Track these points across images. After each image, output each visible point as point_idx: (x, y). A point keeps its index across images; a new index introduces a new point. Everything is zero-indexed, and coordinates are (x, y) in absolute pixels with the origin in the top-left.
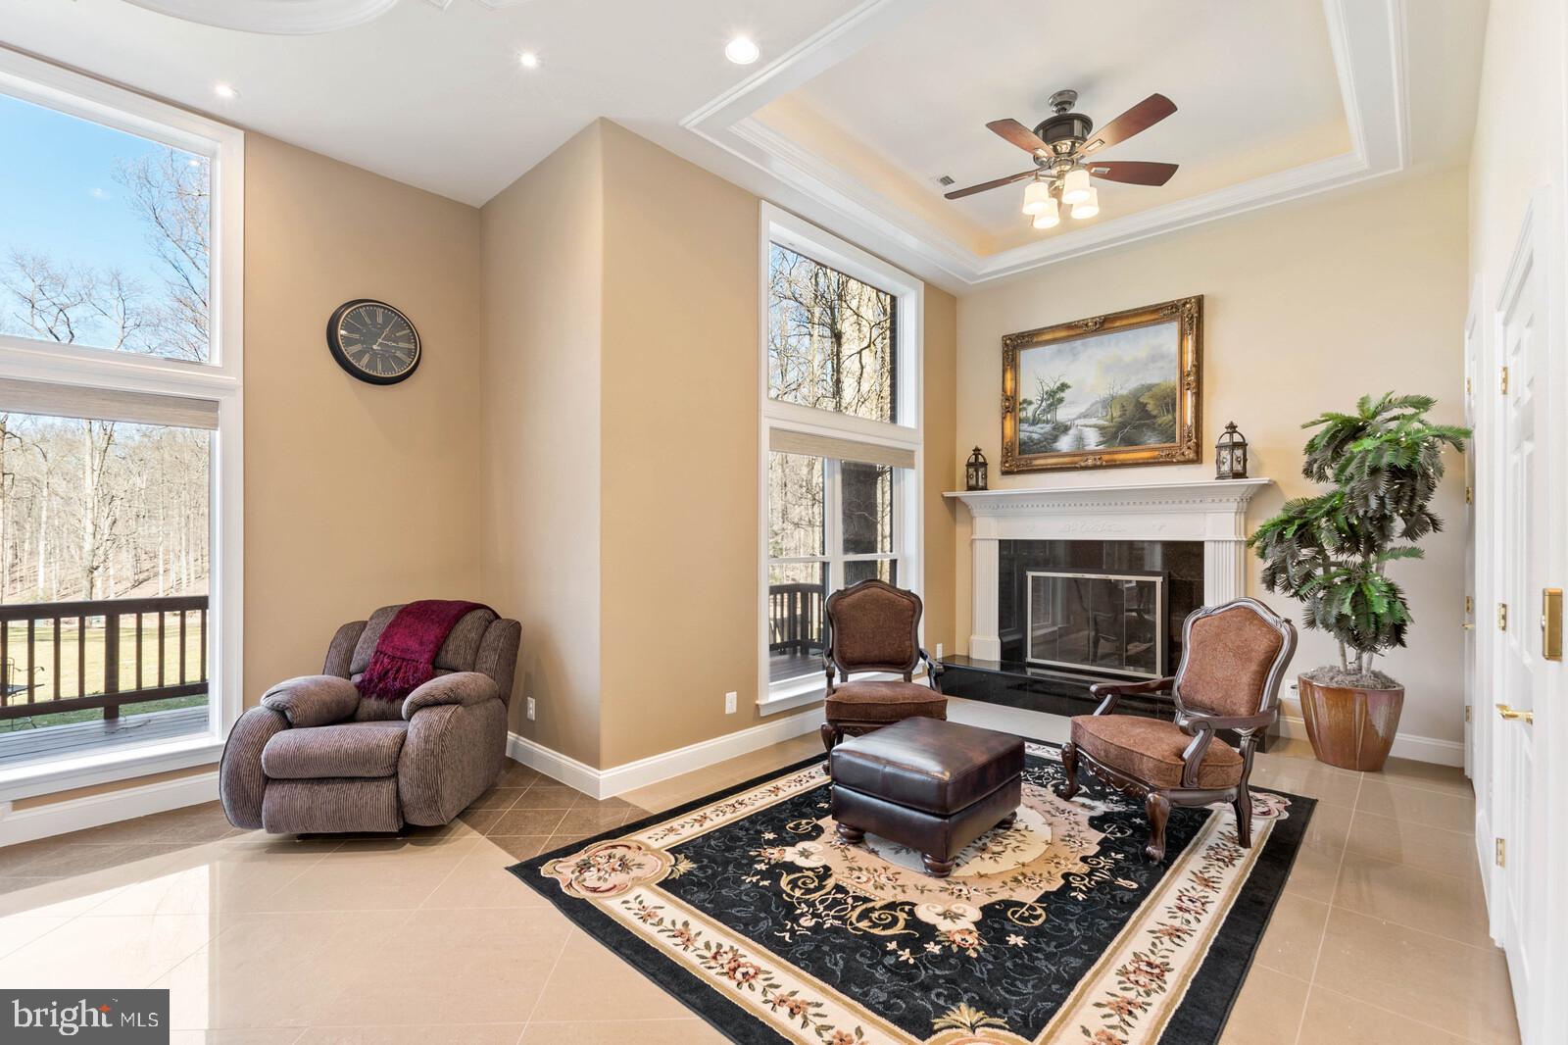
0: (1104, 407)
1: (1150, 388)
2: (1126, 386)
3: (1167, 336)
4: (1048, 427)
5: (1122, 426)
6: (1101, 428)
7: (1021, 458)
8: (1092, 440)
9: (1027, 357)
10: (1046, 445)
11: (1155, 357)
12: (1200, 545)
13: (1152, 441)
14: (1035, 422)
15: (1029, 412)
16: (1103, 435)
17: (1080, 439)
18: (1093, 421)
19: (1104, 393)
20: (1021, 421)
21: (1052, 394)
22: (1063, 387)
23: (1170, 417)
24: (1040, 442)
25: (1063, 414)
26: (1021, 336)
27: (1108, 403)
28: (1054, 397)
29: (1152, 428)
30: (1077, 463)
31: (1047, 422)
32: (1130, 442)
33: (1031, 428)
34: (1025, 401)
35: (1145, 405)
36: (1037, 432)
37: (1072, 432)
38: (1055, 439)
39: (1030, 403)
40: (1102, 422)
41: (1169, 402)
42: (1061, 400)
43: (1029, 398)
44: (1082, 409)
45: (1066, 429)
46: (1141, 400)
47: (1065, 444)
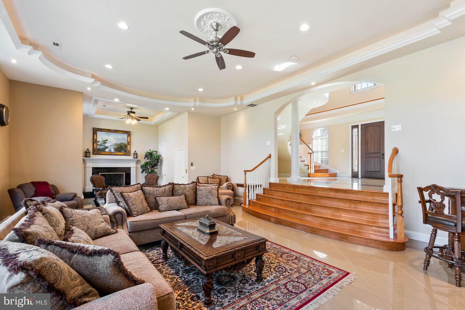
0: (115, 145)
1: (123, 143)
2: (119, 142)
3: (125, 136)
4: (104, 147)
5: (118, 149)
6: (114, 148)
7: (98, 151)
8: (113, 150)
9: (99, 133)
10: (103, 150)
11: (123, 139)
12: (130, 168)
13: (123, 152)
14: (101, 145)
15: (100, 143)
16: (115, 150)
17: (110, 150)
18: (113, 147)
19: (115, 143)
20: (98, 145)
21: (104, 141)
22: (107, 140)
23: (126, 148)
24: (102, 149)
25: (106, 145)
26: (98, 129)
27: (116, 144)
28: (105, 142)
29: (123, 150)
30: (110, 154)
31: (103, 146)
32: (119, 151)
33: (100, 146)
34: (98, 141)
35: (122, 146)
36: (101, 147)
37: (108, 148)
38: (105, 149)
39: (100, 142)
40: (114, 147)
41: (126, 146)
42: (106, 142)
43: (99, 141)
44: (111, 144)
45: (107, 148)
46: (122, 145)
47: (107, 150)
